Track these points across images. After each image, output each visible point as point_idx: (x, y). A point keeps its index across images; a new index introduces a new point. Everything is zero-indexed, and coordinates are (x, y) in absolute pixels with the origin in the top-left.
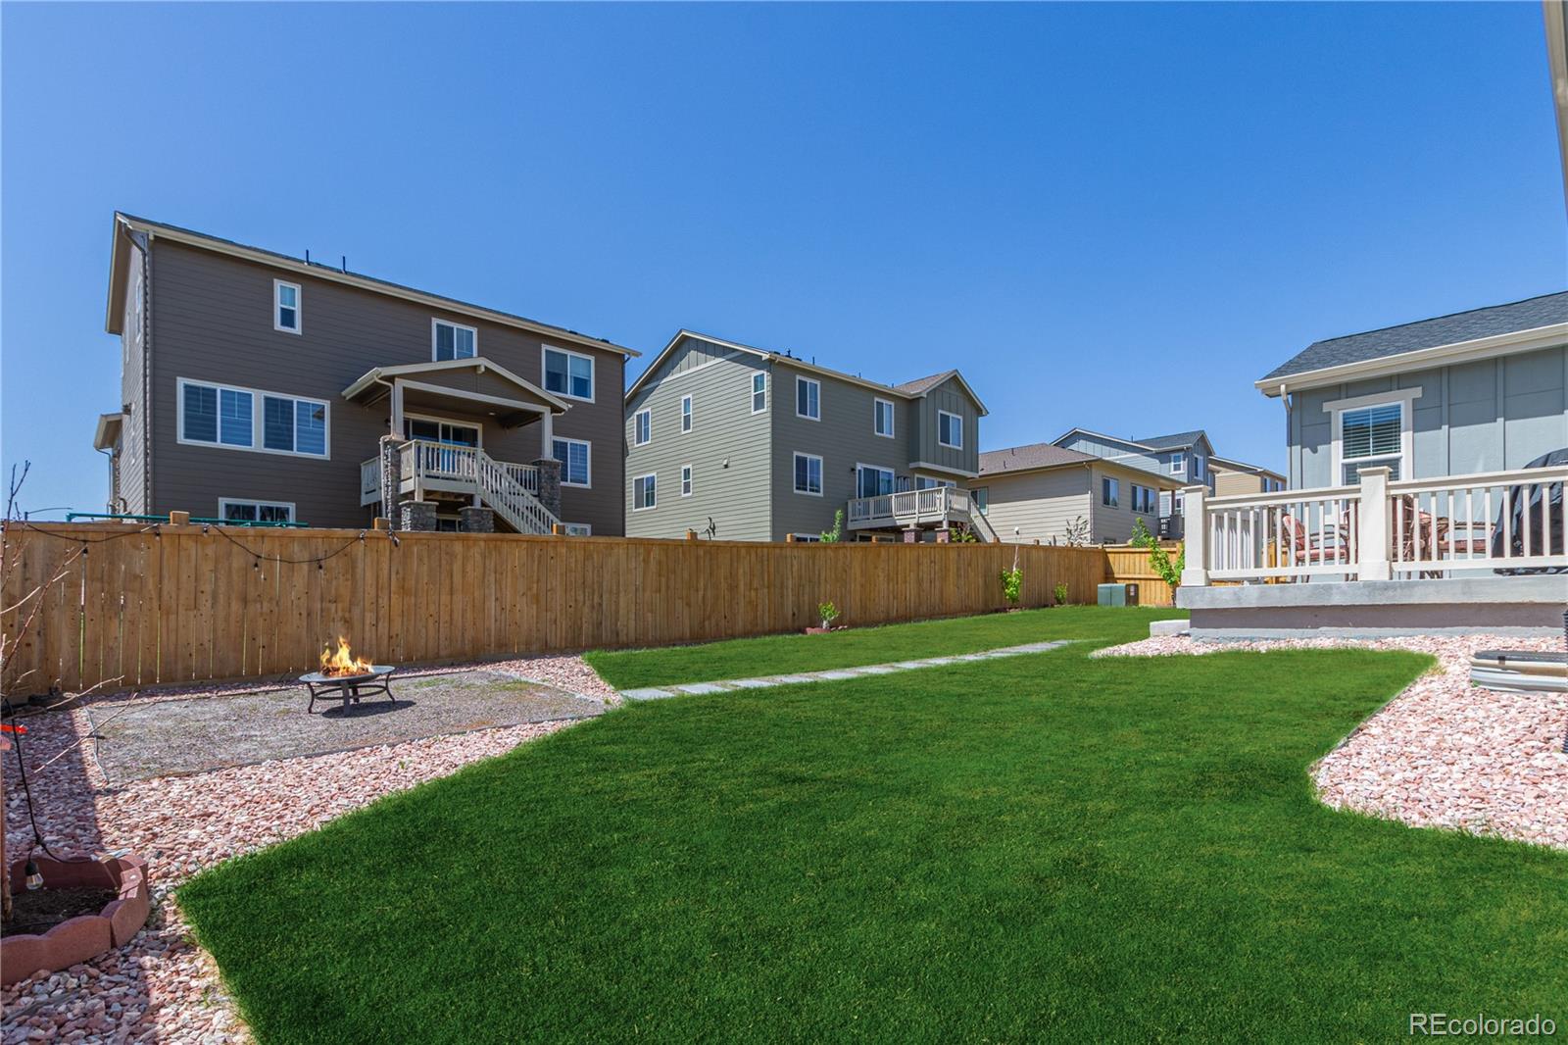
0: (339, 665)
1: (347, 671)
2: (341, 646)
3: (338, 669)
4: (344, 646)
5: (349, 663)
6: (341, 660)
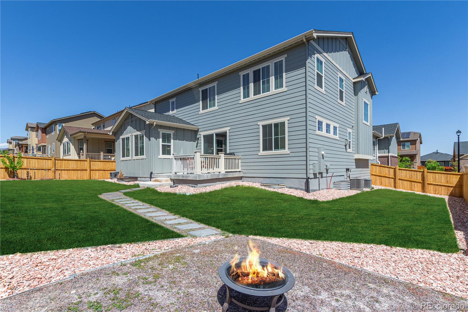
0: (249, 270)
1: (257, 277)
2: (251, 251)
3: (248, 275)
4: (255, 251)
5: (259, 268)
6: (251, 265)
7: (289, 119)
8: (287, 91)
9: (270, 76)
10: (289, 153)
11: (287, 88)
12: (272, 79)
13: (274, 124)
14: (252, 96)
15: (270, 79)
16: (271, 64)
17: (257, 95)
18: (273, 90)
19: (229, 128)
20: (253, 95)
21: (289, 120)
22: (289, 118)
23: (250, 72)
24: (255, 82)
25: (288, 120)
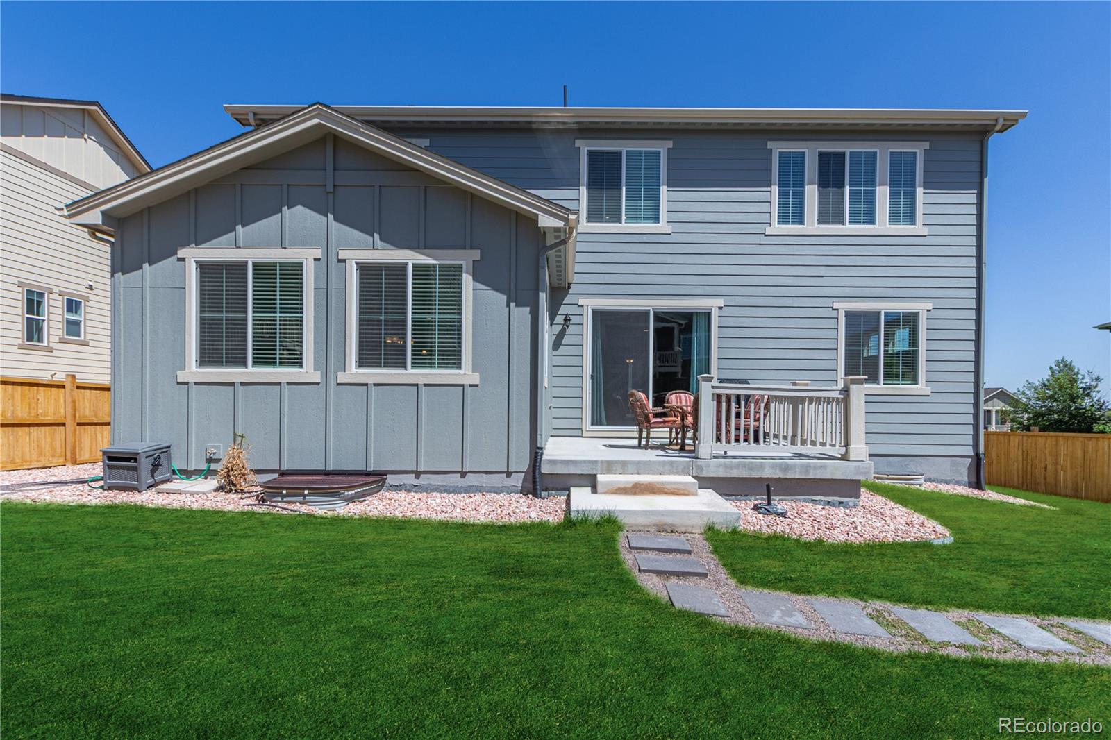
7: (931, 308)
8: (925, 236)
9: (877, 183)
10: (929, 394)
11: (926, 228)
12: (883, 193)
13: (885, 313)
14: (811, 224)
15: (875, 190)
16: (883, 152)
17: (828, 223)
18: (883, 224)
19: (720, 302)
20: (816, 221)
21: (930, 310)
22: (930, 306)
23: (811, 151)
24: (823, 184)
25: (928, 310)
